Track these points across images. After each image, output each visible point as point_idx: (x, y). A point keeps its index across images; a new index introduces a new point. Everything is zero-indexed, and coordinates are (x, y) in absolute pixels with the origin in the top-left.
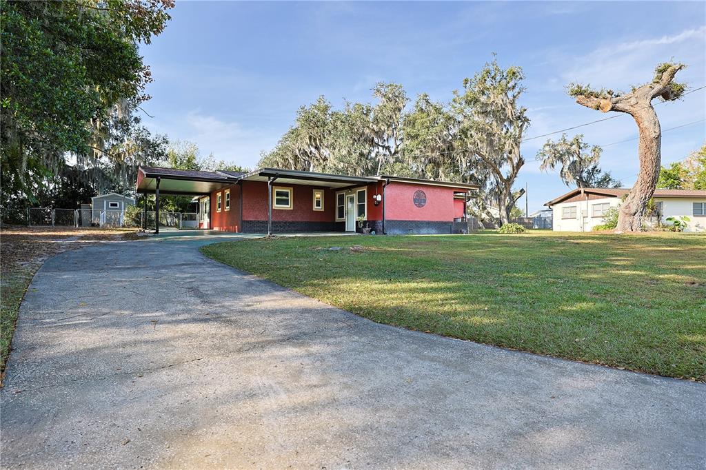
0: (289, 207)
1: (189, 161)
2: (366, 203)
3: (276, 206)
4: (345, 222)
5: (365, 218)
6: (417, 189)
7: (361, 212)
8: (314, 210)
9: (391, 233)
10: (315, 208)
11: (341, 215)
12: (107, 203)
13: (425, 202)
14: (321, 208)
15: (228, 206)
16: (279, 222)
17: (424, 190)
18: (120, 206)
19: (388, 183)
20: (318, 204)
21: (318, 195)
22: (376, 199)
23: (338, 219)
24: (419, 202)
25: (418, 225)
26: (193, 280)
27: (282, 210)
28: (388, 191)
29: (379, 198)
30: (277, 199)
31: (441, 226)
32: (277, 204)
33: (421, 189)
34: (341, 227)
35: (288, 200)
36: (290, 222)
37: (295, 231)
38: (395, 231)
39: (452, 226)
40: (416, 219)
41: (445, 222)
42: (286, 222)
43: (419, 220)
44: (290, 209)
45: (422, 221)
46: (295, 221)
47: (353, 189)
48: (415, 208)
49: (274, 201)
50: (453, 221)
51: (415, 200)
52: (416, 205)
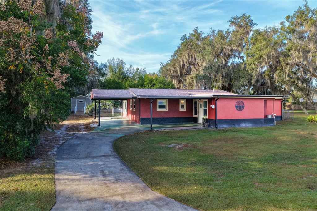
0: (166, 109)
1: (120, 70)
2: (207, 109)
3: (158, 109)
4: (197, 118)
5: (207, 117)
7: (205, 113)
9: (221, 127)
10: (181, 109)
11: (196, 114)
12: (78, 101)
13: (243, 107)
14: (184, 109)
15: (135, 108)
16: (160, 118)
17: (243, 101)
18: (84, 102)
19: (218, 99)
20: (183, 107)
21: (182, 102)
22: (211, 107)
23: (194, 116)
24: (240, 108)
25: (239, 121)
26: (104, 166)
27: (162, 112)
28: (218, 103)
29: (213, 107)
30: (159, 105)
31: (255, 122)
32: (159, 108)
33: (241, 100)
34: (195, 120)
35: (165, 106)
36: (166, 118)
37: (169, 123)
38: (223, 126)
39: (263, 121)
40: (237, 118)
41: (258, 119)
42: (164, 118)
43: (239, 118)
44: (166, 111)
45: (242, 119)
46: (169, 118)
47: (201, 99)
48: (237, 112)
49: (158, 107)
50: (263, 118)
51: (236, 107)
52: (237, 110)
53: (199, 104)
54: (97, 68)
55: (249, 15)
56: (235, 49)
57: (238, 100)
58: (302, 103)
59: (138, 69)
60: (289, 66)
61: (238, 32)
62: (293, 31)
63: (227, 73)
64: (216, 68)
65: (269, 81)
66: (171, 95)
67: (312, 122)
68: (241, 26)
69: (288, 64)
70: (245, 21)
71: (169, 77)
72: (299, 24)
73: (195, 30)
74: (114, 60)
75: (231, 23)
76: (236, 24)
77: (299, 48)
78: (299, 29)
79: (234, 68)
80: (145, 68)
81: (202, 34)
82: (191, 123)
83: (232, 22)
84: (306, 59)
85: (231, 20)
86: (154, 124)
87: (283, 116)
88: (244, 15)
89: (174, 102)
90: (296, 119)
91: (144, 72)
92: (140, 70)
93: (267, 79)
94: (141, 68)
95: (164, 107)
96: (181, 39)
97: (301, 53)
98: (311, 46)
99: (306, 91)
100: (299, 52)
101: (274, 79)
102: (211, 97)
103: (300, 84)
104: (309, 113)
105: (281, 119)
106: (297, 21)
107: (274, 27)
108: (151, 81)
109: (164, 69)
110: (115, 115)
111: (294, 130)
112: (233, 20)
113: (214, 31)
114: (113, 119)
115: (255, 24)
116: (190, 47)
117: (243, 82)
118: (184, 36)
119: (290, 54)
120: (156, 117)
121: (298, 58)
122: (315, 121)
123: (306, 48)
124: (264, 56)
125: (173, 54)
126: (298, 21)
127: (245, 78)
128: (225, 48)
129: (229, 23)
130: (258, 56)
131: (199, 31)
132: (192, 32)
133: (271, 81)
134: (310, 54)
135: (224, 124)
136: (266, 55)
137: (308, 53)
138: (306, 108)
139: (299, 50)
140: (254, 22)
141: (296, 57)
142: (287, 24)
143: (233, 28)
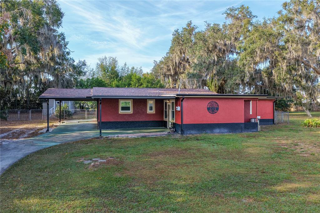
0: (131, 112)
2: (175, 111)
3: (121, 112)
4: (167, 122)
5: (174, 121)
6: (211, 101)
7: (173, 117)
8: (148, 113)
9: (188, 133)
10: (149, 111)
12: (56, 102)
13: (217, 109)
14: (153, 112)
16: (123, 122)
17: (217, 101)
19: (184, 98)
20: (151, 109)
21: (151, 103)
22: (177, 109)
23: (165, 119)
24: (213, 110)
27: (125, 114)
28: (185, 103)
30: (122, 107)
32: (122, 110)
33: (214, 100)
35: (129, 107)
36: (131, 122)
37: (134, 127)
38: (192, 132)
39: (243, 126)
40: (209, 123)
41: (237, 123)
42: (128, 122)
43: (212, 123)
44: (131, 113)
45: (215, 124)
46: (135, 121)
47: (170, 100)
48: (209, 115)
49: (120, 109)
50: (244, 122)
51: (208, 109)
52: (209, 112)
53: (168, 105)
54: (74, 65)
55: (248, 6)
56: (228, 43)
57: (210, 101)
58: (304, 105)
59: (133, 68)
60: (286, 61)
61: (234, 24)
62: (290, 20)
63: (220, 70)
64: (207, 65)
65: (266, 78)
66: (137, 95)
67: (308, 126)
68: (238, 19)
69: (284, 59)
70: (243, 13)
71: (162, 76)
72: (297, 11)
73: (188, 24)
74: (106, 58)
75: (227, 16)
76: (232, 16)
77: (297, 39)
78: (297, 18)
79: (229, 64)
80: (141, 67)
81: (196, 28)
82: (162, 127)
83: (228, 14)
84: (306, 52)
85: (226, 11)
86: (116, 129)
87: (275, 119)
88: (242, 6)
89: (140, 102)
90: (293, 123)
91: (140, 71)
92: (136, 70)
93: (265, 77)
94: (137, 67)
95: (128, 109)
96: (173, 34)
97: (299, 45)
98: (313, 38)
99: (309, 90)
100: (298, 44)
101: (273, 77)
102: (175, 96)
103: (304, 82)
104: (313, 116)
105: (272, 123)
106: (294, 9)
107: (274, 19)
108: (139, 80)
109: (157, 67)
110: (88, 118)
111: (276, 138)
112: (228, 12)
113: (209, 25)
114: (81, 123)
115: (254, 16)
116: (181, 42)
117: (236, 80)
118: (176, 31)
119: (286, 47)
120: (118, 121)
121: (295, 51)
122: (312, 126)
123: (306, 40)
124: (257, 50)
125: (168, 52)
126: (296, 8)
127: (237, 76)
128: (217, 42)
129: (225, 15)
130: (249, 50)
131: (192, 25)
132: (185, 26)
133: (269, 78)
134: (311, 46)
135: (192, 130)
136: (259, 49)
137: (309, 45)
138: (310, 110)
139: (298, 41)
140: (253, 14)
141: (293, 49)
142: (285, 12)
143: (229, 21)
